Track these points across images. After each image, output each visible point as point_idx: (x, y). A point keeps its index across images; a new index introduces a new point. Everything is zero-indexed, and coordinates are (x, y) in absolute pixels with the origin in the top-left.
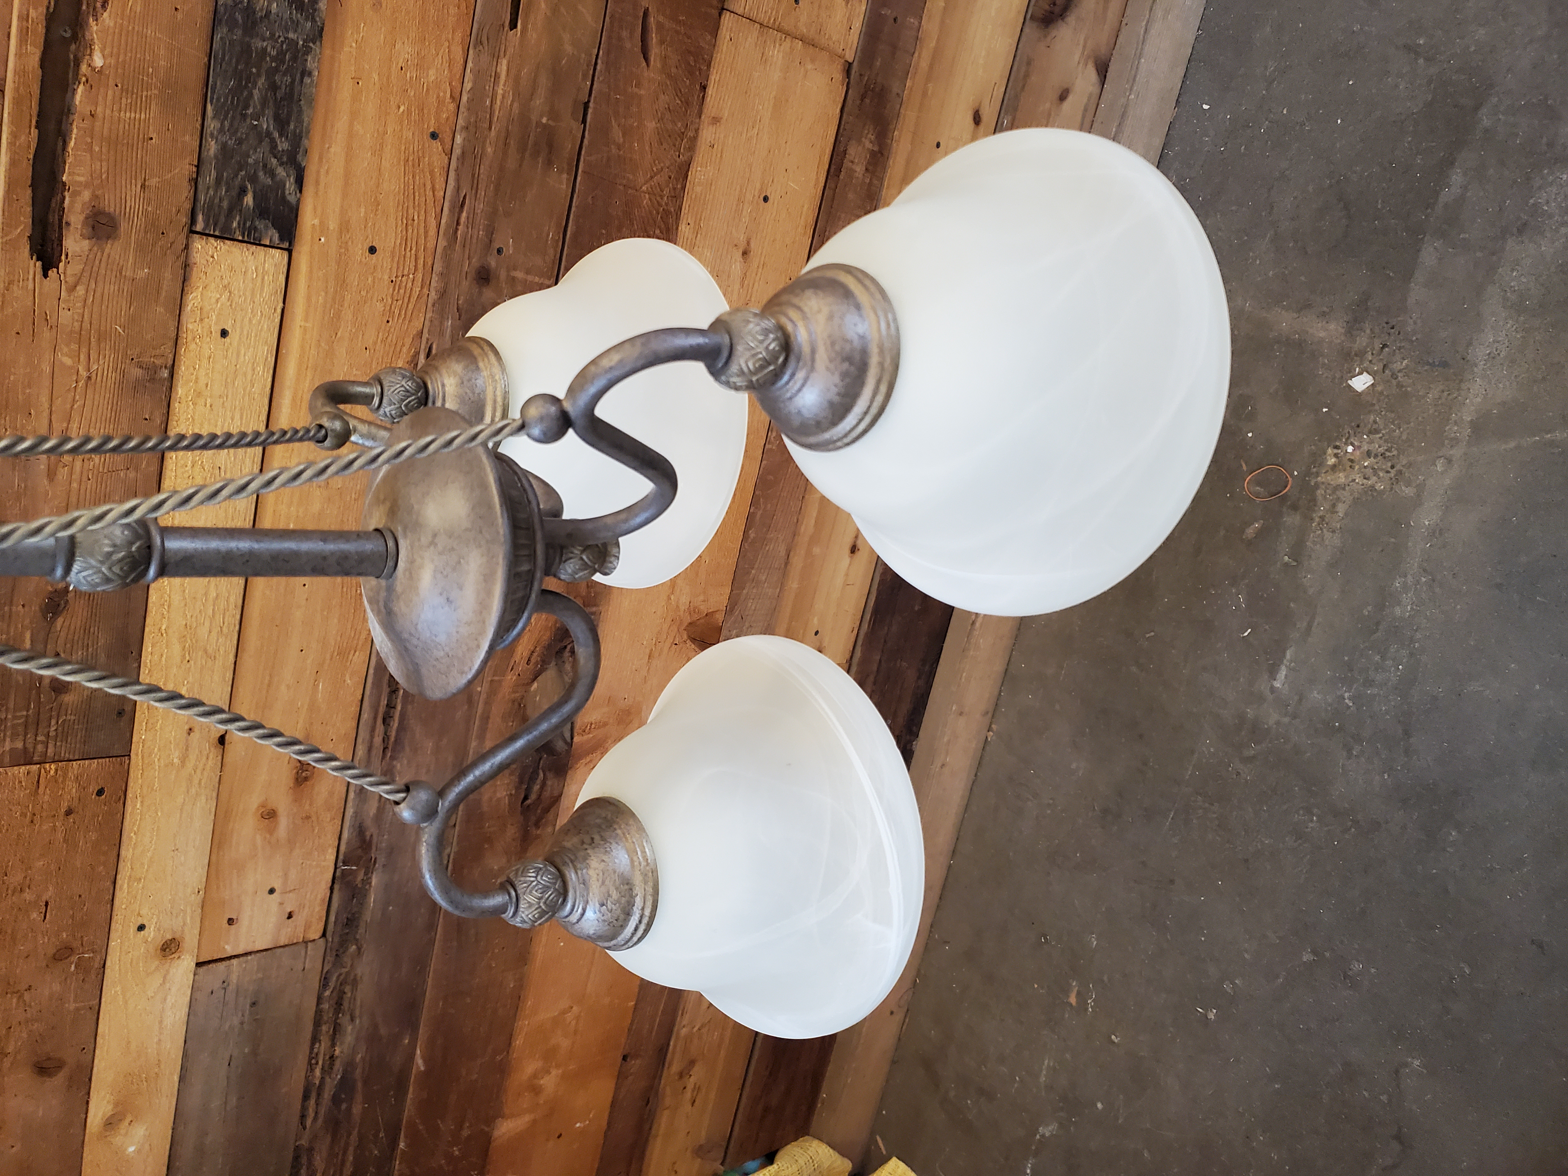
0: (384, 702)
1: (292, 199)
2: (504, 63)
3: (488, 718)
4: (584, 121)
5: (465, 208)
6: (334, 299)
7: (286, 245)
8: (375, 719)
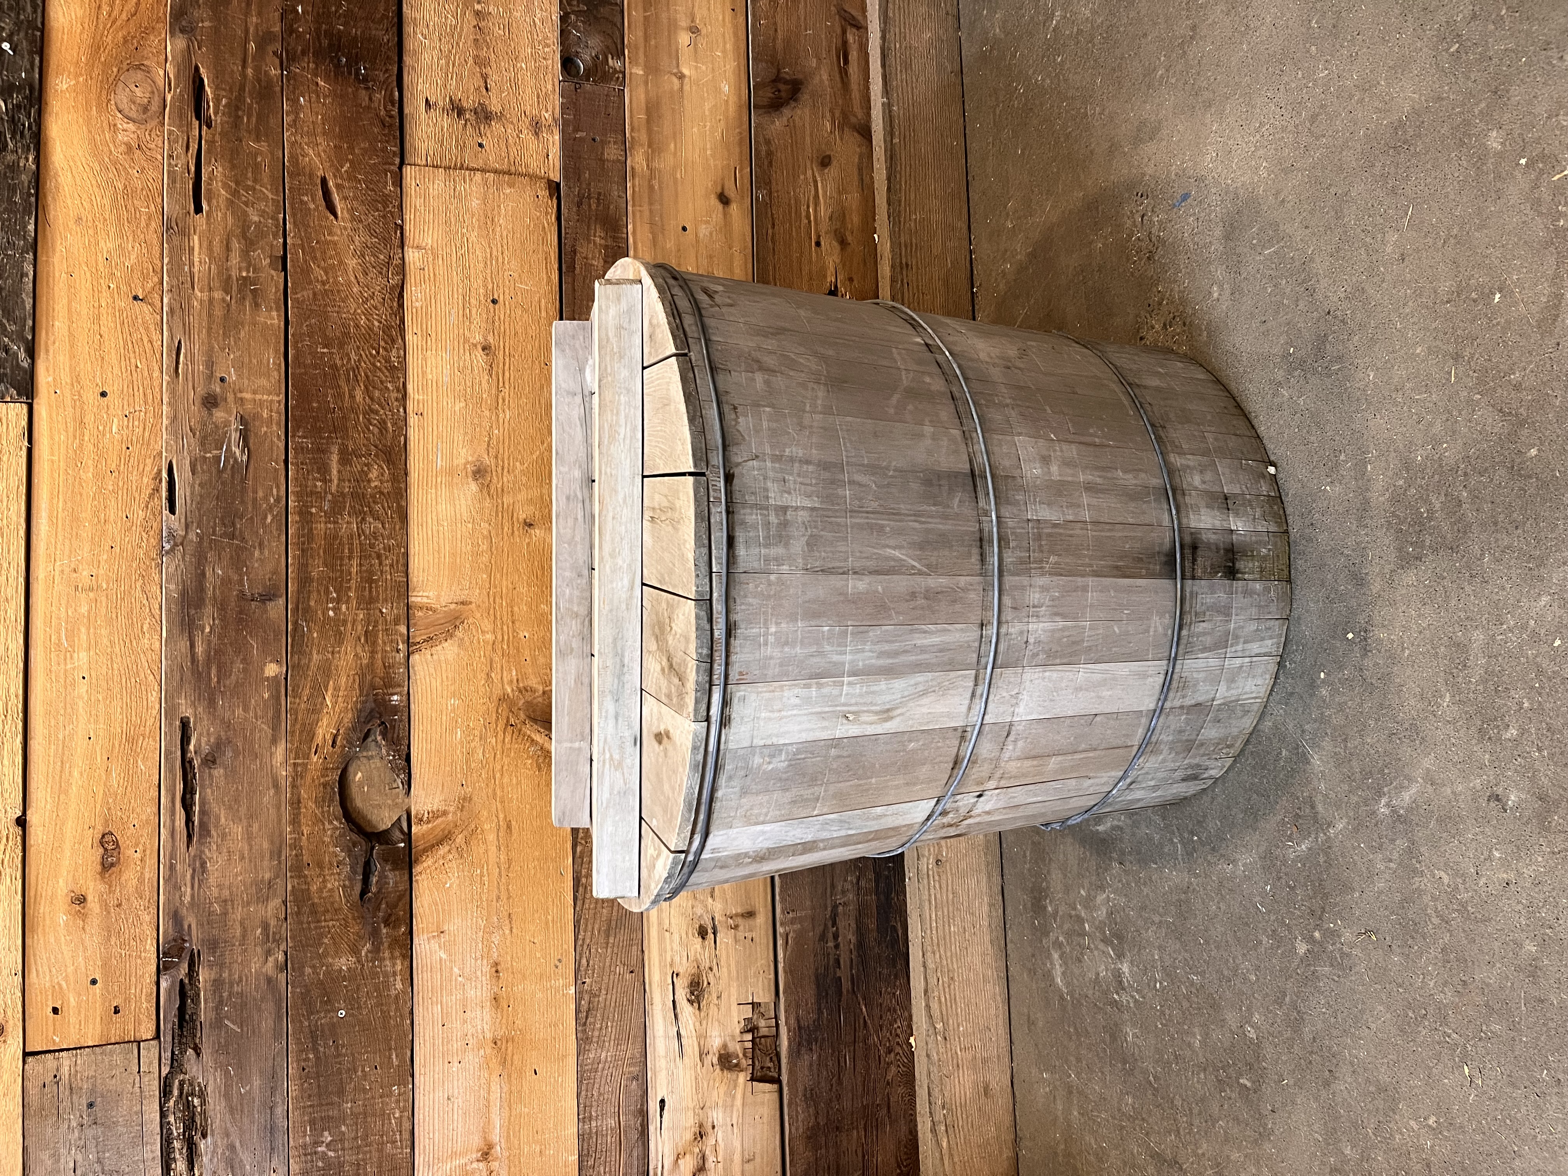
0: (180, 787)
1: (25, 364)
2: (196, 238)
3: (299, 802)
4: (284, 269)
5: (183, 351)
6: (75, 437)
7: (24, 399)
8: (173, 802)
